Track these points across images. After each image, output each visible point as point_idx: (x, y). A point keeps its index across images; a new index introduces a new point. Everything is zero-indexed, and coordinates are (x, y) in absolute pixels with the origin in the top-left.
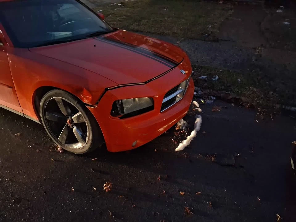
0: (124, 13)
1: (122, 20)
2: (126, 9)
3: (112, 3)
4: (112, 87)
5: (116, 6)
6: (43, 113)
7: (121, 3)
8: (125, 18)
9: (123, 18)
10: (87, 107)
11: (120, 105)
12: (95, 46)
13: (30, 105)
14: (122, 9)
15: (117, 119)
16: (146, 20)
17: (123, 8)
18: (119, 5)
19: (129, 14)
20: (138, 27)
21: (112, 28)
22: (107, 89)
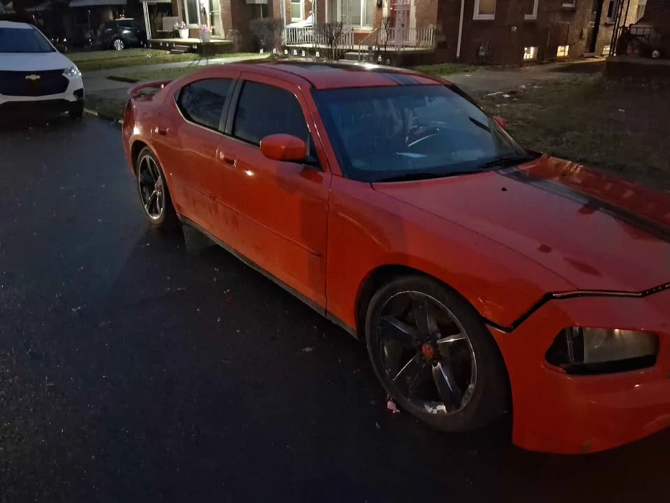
0: (519, 115)
1: (515, 128)
2: (523, 106)
3: (488, 92)
4: (562, 292)
5: (500, 99)
6: (372, 317)
7: (512, 93)
8: (522, 126)
9: (517, 126)
10: (488, 326)
11: (573, 339)
12: (504, 189)
13: (351, 298)
14: (514, 106)
15: (560, 372)
16: (576, 133)
17: (515, 102)
18: (507, 96)
19: (531, 118)
20: (555, 147)
21: (524, 149)
22: (548, 296)
